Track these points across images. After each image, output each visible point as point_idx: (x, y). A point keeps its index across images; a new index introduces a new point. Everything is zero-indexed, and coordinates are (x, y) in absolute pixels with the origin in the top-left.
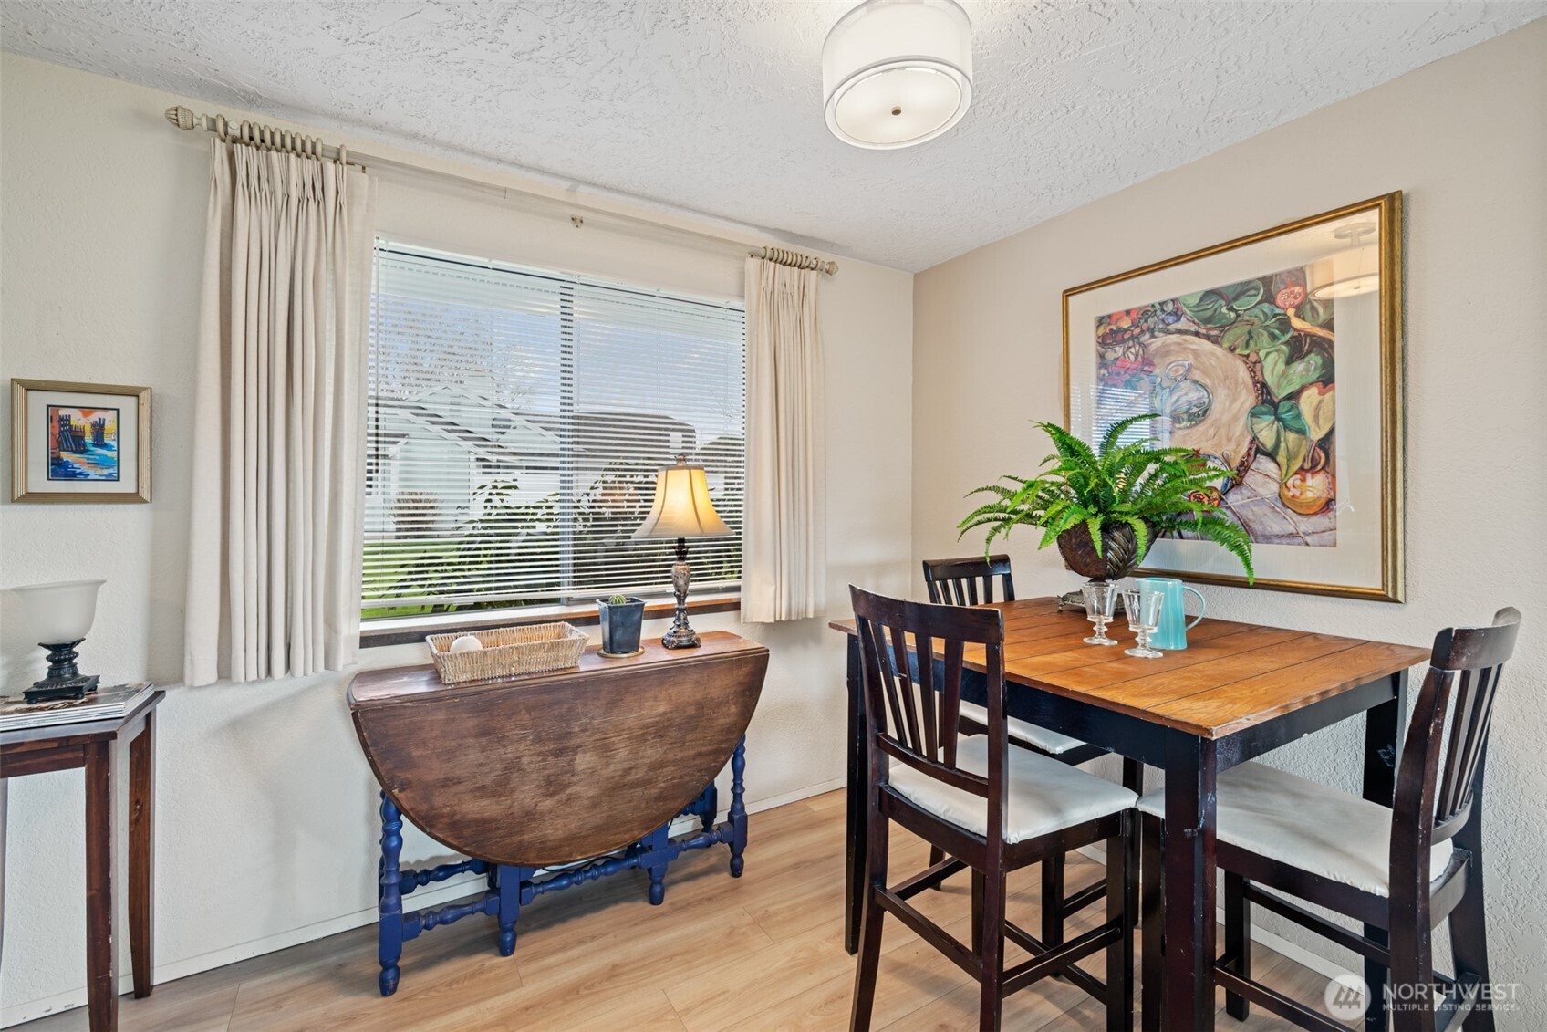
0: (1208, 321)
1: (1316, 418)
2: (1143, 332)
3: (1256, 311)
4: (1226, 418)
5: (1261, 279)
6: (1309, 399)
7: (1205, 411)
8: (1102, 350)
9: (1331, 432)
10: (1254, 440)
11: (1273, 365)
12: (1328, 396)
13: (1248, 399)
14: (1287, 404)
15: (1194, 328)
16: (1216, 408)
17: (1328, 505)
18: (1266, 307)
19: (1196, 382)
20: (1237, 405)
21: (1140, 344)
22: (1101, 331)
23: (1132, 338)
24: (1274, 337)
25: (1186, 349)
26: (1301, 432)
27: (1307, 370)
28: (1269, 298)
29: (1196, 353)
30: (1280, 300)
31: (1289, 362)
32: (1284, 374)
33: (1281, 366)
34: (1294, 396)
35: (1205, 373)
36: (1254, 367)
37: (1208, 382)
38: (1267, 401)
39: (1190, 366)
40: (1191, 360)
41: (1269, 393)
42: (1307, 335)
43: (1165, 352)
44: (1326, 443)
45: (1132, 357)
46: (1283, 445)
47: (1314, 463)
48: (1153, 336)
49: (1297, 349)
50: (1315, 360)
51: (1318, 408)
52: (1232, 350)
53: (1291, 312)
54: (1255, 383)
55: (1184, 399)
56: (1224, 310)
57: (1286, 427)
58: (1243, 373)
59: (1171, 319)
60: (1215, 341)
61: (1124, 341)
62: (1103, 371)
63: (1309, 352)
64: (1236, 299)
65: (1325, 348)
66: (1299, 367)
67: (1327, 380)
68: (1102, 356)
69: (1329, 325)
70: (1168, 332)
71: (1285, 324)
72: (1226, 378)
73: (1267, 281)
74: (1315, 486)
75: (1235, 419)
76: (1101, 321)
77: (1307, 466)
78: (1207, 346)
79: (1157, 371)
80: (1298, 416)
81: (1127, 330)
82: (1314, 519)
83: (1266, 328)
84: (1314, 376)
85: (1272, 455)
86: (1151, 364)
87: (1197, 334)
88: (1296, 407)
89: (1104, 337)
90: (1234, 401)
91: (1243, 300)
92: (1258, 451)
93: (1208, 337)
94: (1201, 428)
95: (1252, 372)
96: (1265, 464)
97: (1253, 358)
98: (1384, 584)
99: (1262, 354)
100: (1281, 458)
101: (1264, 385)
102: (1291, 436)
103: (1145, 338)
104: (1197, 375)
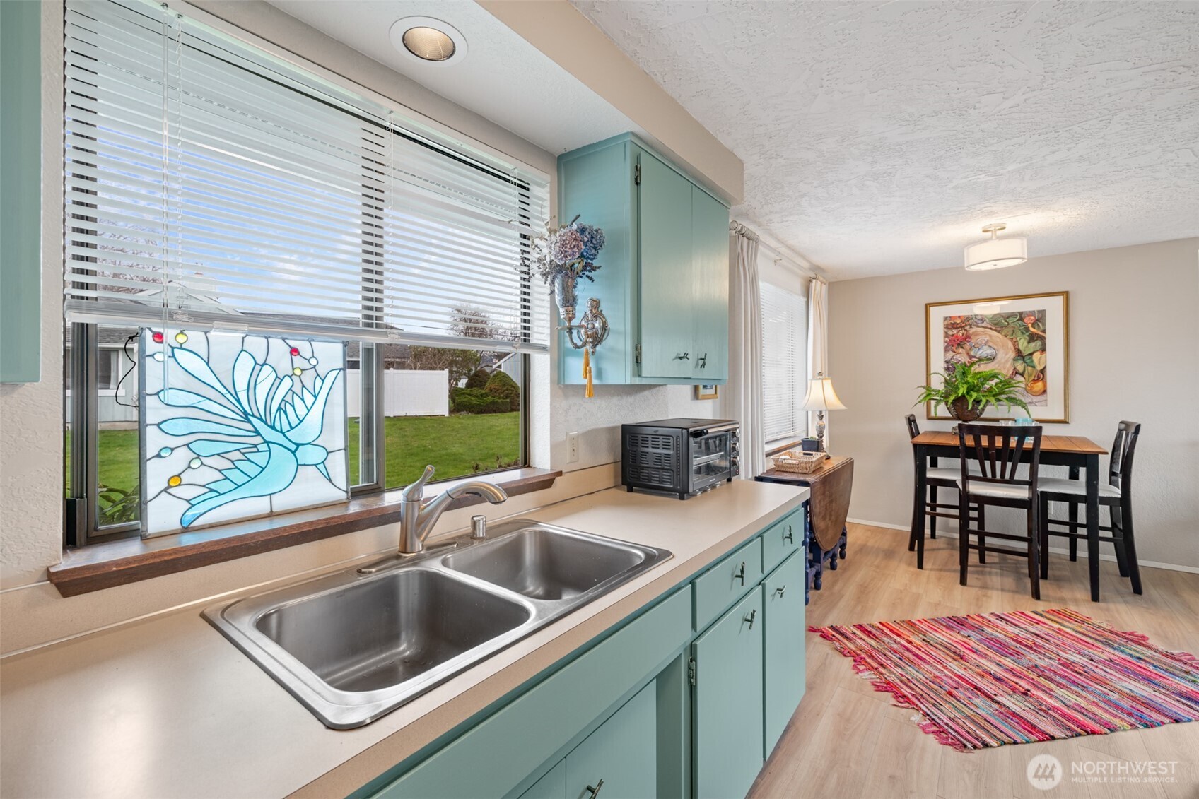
0: (995, 324)
1: (1039, 363)
2: (966, 325)
3: (1016, 323)
4: (1003, 360)
5: (1019, 313)
6: (1036, 357)
7: (994, 358)
8: (946, 330)
9: (1045, 367)
10: (1015, 369)
11: (1023, 344)
12: (1044, 355)
13: (1012, 354)
14: (1028, 357)
15: (990, 326)
16: (999, 357)
17: (1045, 392)
18: (1020, 322)
19: (990, 347)
20: (1007, 356)
21: (965, 330)
22: (946, 323)
23: (961, 327)
24: (1023, 333)
25: (986, 334)
26: (1034, 367)
27: (1036, 345)
28: (1021, 319)
29: (990, 336)
30: (1025, 320)
31: (1029, 342)
32: (1027, 347)
33: (1025, 344)
34: (1031, 354)
35: (994, 343)
36: (1015, 343)
37: (995, 347)
38: (1020, 355)
39: (988, 341)
40: (988, 338)
41: (1021, 352)
42: (1036, 334)
43: (976, 334)
44: (1043, 371)
45: (961, 335)
46: (1026, 371)
47: (1038, 379)
48: (971, 327)
49: (1032, 338)
50: (1039, 343)
51: (1040, 359)
52: (1006, 336)
53: (1030, 325)
54: (1015, 349)
55: (985, 352)
56: (1003, 321)
57: (1028, 365)
58: (1010, 344)
59: (979, 322)
60: (999, 332)
61: (957, 328)
62: (947, 339)
63: (1036, 340)
64: (1008, 318)
65: (1042, 339)
66: (1033, 344)
67: (1043, 350)
68: (946, 333)
69: (1044, 331)
70: (978, 327)
71: (1027, 329)
72: (1003, 346)
73: (1021, 313)
74: (1040, 385)
75: (1007, 361)
76: (946, 319)
77: (1036, 379)
78: (995, 333)
79: (973, 341)
80: (1032, 361)
81: (958, 324)
82: (1039, 397)
83: (1020, 330)
84: (1038, 348)
85: (1022, 375)
86: (970, 338)
87: (991, 329)
88: (1031, 358)
89: (947, 325)
90: (1006, 355)
91: (1011, 319)
92: (1016, 373)
93: (996, 330)
94: (993, 363)
95: (1014, 345)
96: (1020, 378)
97: (1014, 340)
98: (1065, 417)
99: (1018, 339)
100: (1026, 375)
101: (1019, 350)
102: (1030, 368)
103: (967, 328)
104: (991, 344)
